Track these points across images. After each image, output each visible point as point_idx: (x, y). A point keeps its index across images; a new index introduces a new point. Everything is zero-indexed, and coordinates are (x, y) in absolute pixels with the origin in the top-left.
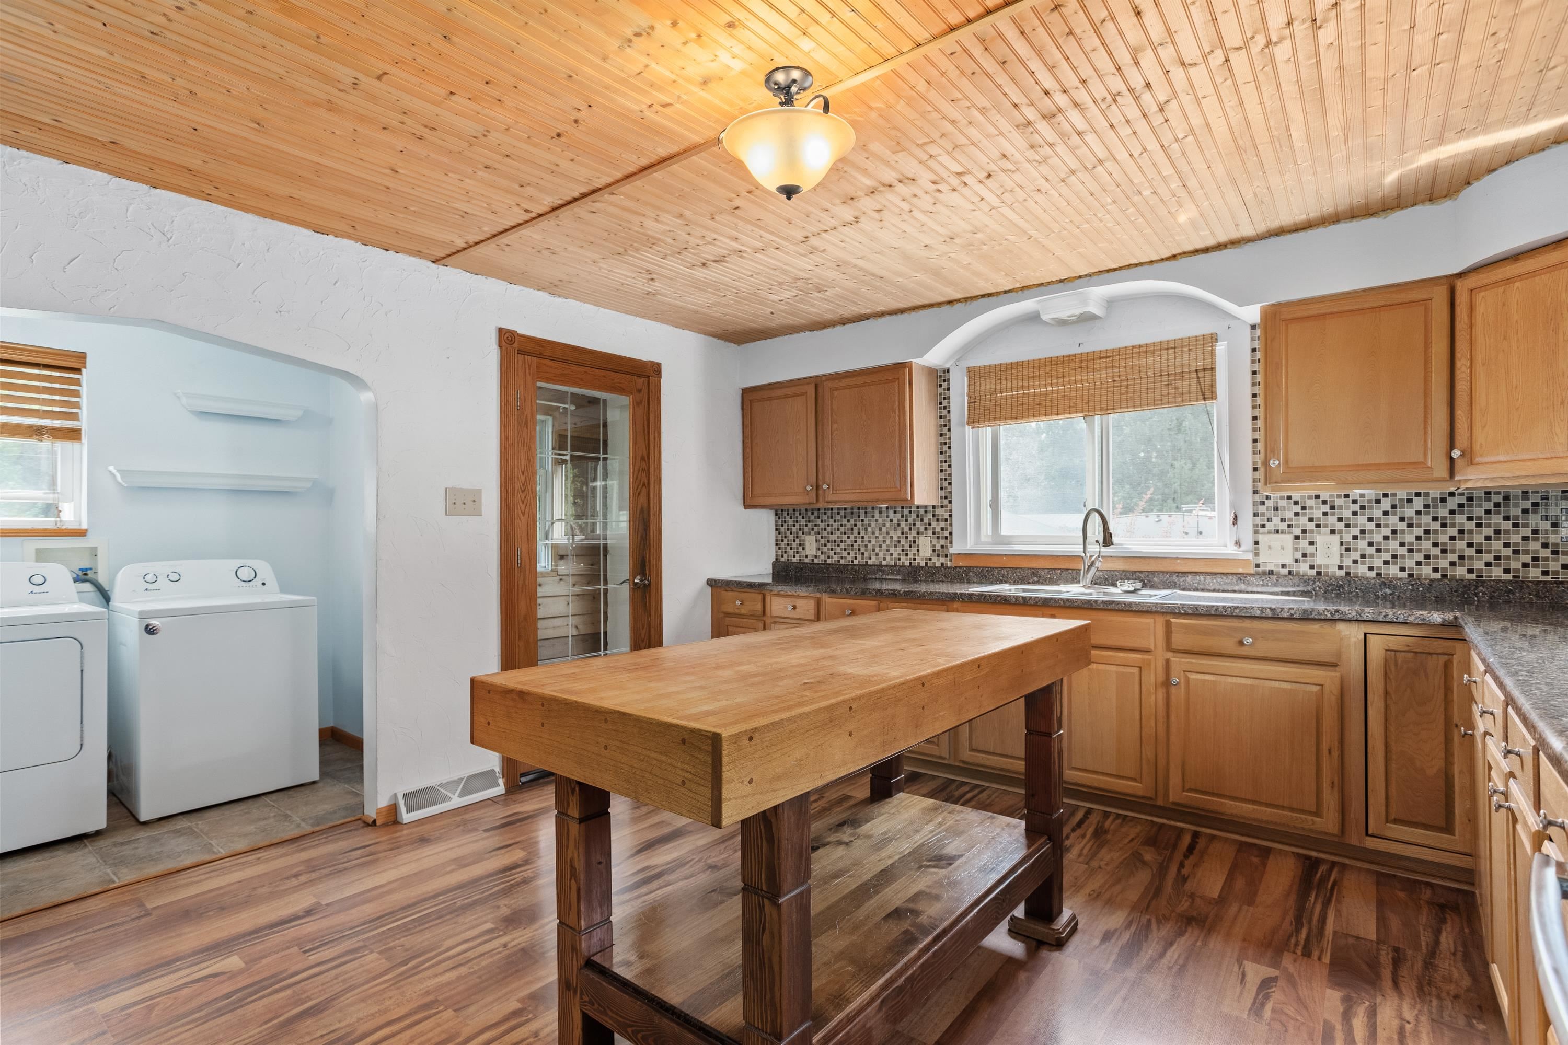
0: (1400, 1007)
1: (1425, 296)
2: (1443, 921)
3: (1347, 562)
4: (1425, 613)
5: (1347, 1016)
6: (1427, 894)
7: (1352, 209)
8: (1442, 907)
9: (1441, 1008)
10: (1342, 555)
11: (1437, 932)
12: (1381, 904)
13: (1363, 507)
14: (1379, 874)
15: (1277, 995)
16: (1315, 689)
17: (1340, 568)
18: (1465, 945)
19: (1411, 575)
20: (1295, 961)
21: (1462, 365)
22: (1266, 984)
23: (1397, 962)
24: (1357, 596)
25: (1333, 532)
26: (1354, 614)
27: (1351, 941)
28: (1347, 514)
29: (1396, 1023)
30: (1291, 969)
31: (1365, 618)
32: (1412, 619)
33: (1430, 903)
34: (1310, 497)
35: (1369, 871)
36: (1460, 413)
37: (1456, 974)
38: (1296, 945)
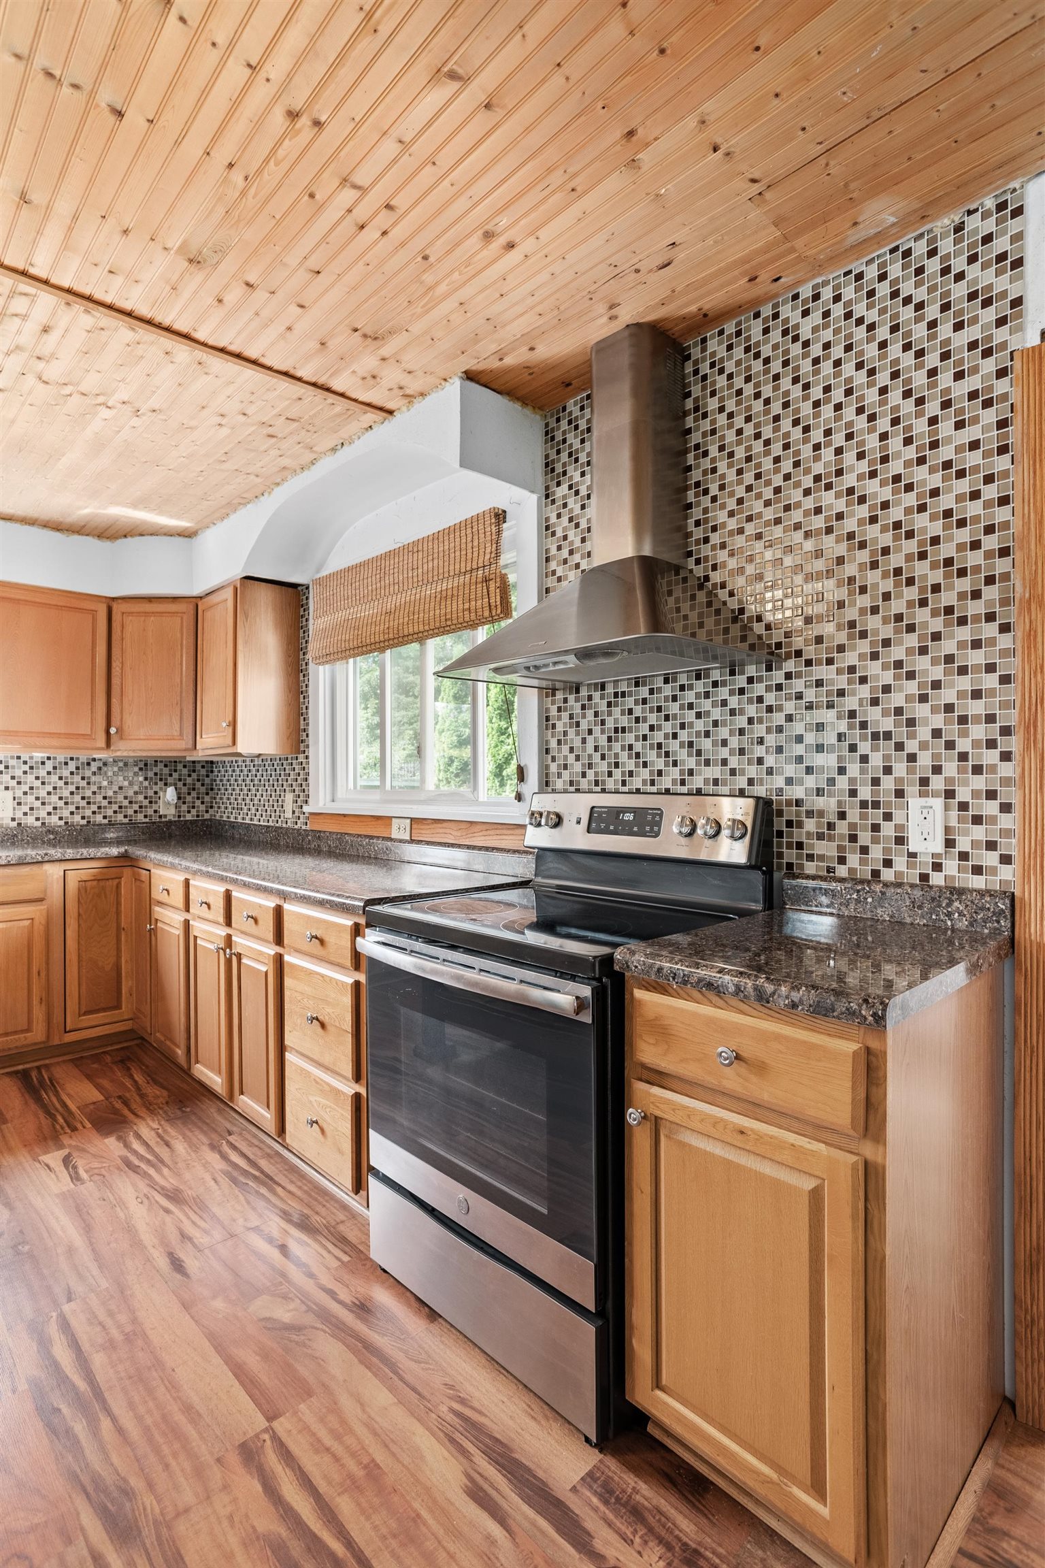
0: (147, 1124)
1: (93, 608)
2: (129, 1069)
3: (19, 814)
4: (107, 849)
5: (127, 1146)
6: (108, 1059)
7: (48, 522)
8: (122, 1061)
9: (165, 1112)
10: (14, 809)
11: (131, 1077)
12: (89, 1077)
13: (31, 768)
14: (72, 1060)
15: (81, 1163)
16: (27, 923)
17: (13, 819)
18: (149, 1076)
19: (66, 823)
20: (71, 1137)
21: (116, 665)
22: (66, 1161)
23: (126, 1103)
24: (28, 843)
25: (7, 788)
26: (59, 855)
27: (92, 1107)
28: (18, 773)
29: (153, 1133)
30: (74, 1143)
31: (67, 858)
32: (99, 855)
33: (114, 1063)
34: (12, 757)
35: (64, 1061)
36: (114, 701)
37: (158, 1093)
38: (62, 1128)
